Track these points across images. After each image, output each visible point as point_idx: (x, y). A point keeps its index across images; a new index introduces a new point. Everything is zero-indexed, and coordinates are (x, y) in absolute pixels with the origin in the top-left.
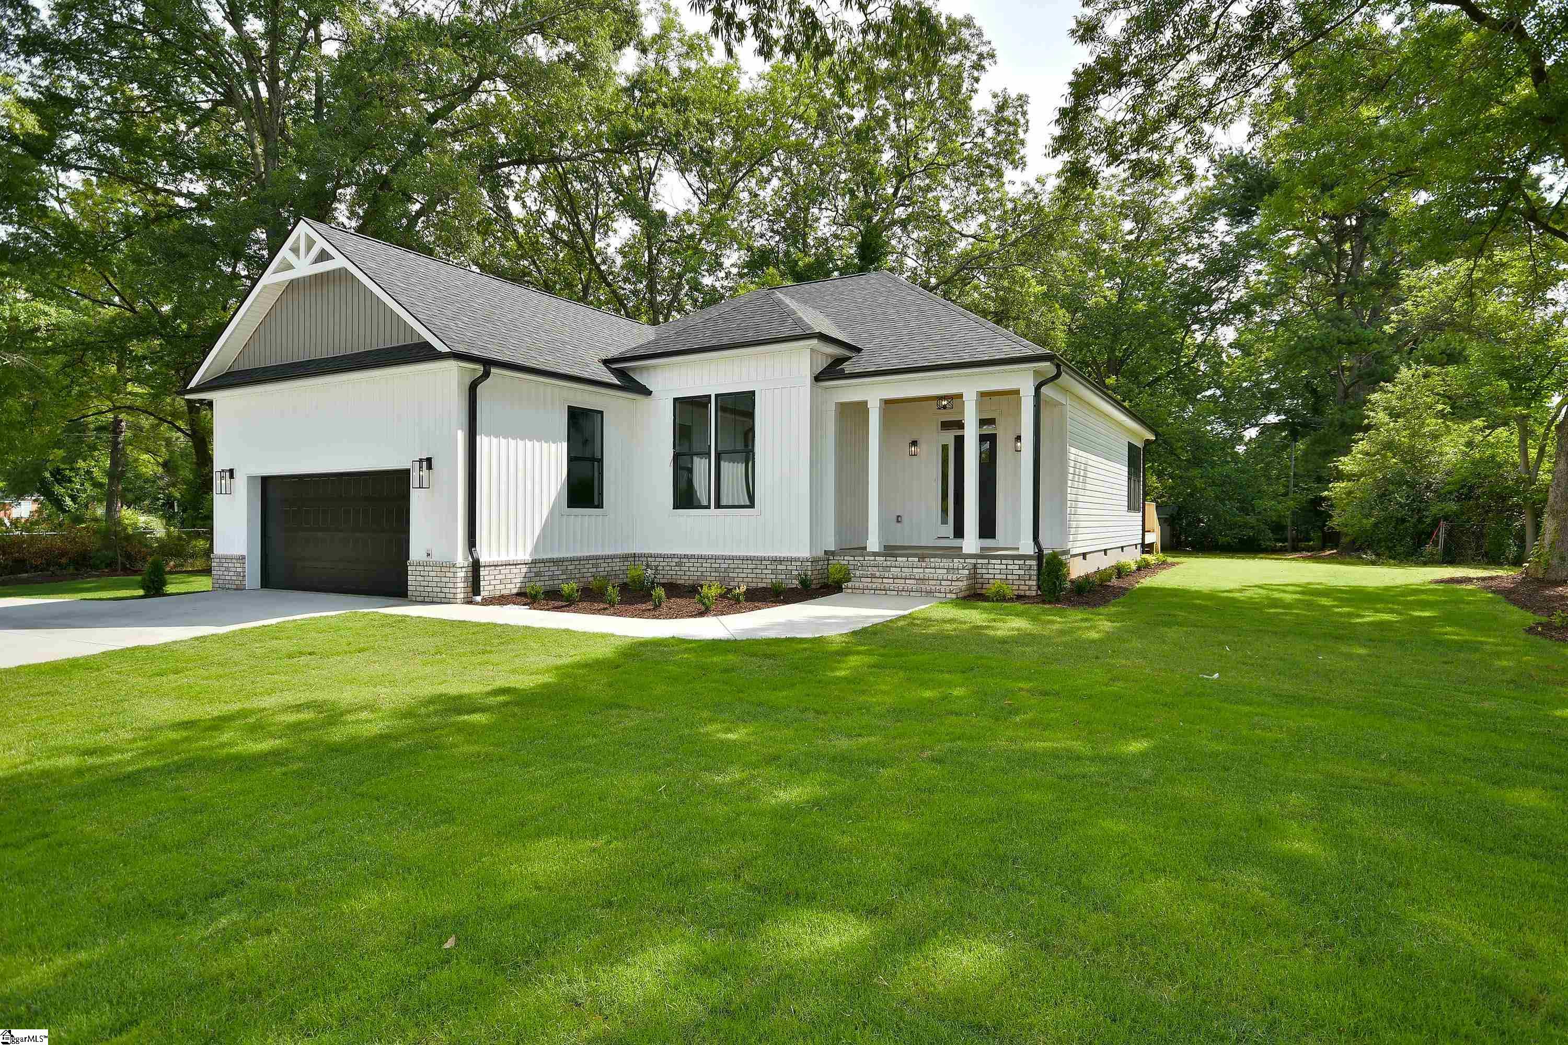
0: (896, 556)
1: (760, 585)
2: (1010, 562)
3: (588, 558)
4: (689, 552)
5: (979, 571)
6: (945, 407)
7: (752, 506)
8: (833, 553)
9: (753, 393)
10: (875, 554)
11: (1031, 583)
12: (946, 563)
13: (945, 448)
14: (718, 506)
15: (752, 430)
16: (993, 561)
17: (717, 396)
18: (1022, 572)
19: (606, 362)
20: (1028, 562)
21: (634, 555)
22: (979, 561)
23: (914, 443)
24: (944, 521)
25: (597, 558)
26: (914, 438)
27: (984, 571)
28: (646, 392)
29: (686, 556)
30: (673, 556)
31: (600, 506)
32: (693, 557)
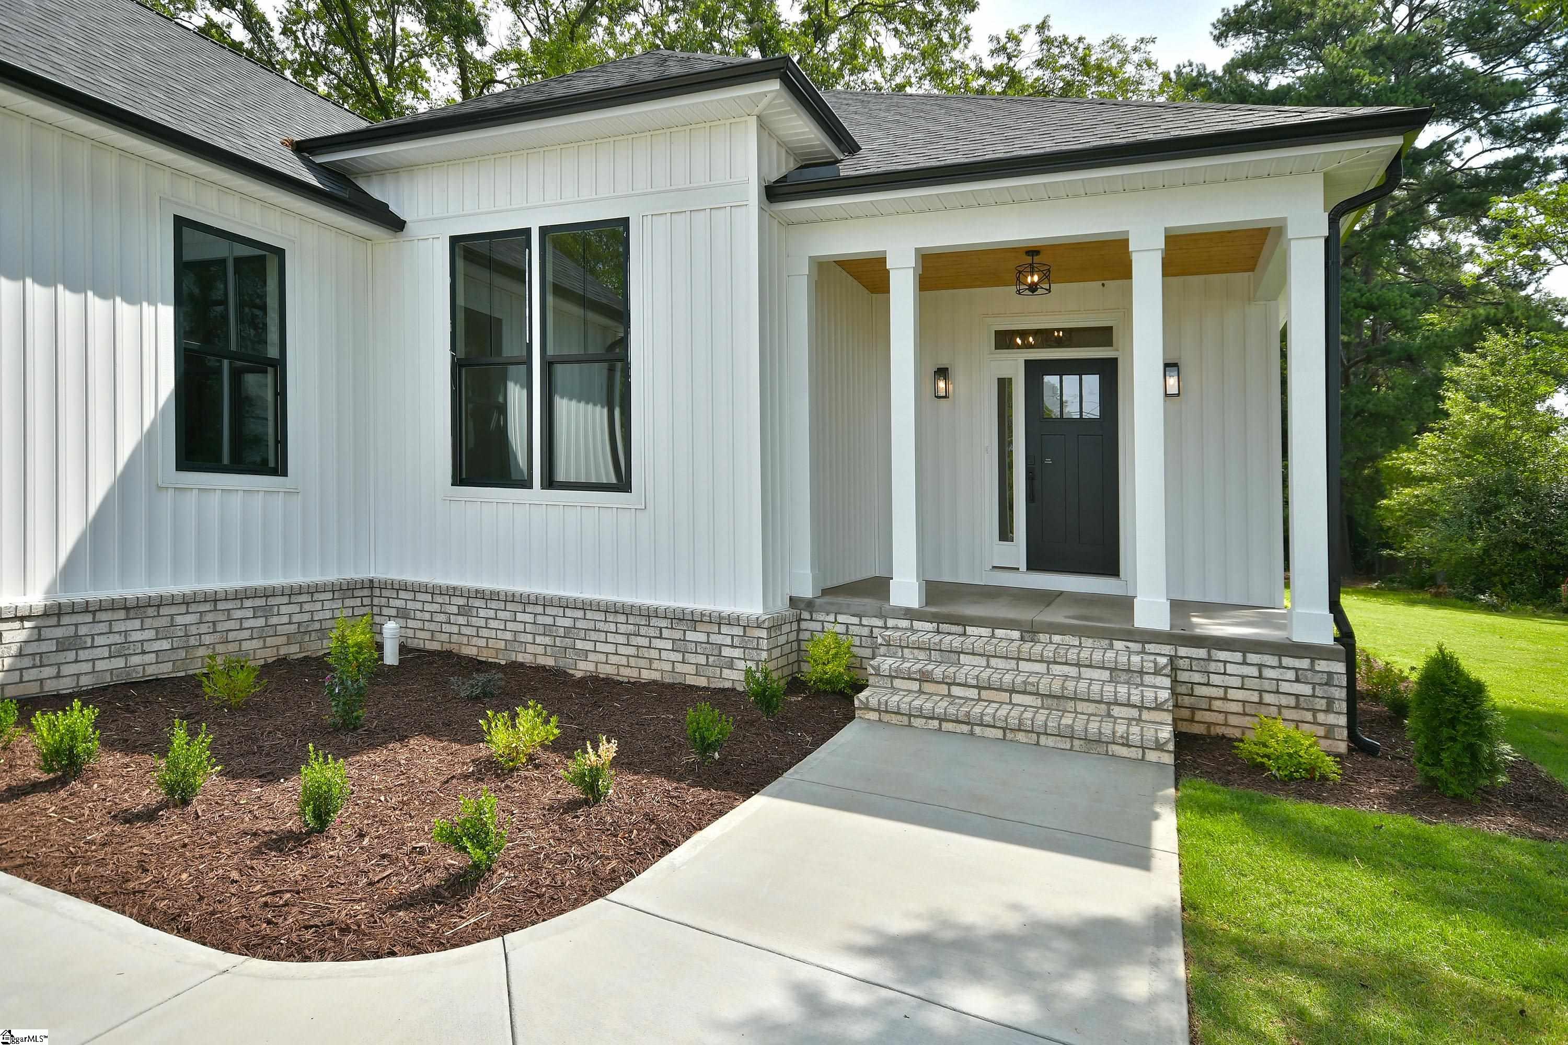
0: (963, 622)
1: (647, 675)
2: (1271, 660)
3: (241, 596)
4: (487, 585)
5: (1183, 676)
6: (1033, 288)
7: (623, 484)
8: (809, 605)
9: (625, 222)
10: (909, 614)
11: (1331, 719)
12: (1091, 649)
13: (1004, 385)
14: (550, 482)
15: (623, 343)
16: (1223, 655)
17: (544, 230)
18: (1306, 689)
19: (303, 148)
20: (1322, 666)
21: (371, 584)
22: (1183, 651)
23: (942, 373)
24: (1006, 533)
25: (268, 593)
26: (943, 362)
27: (1197, 678)
28: (397, 225)
29: (479, 594)
30: (452, 592)
31: (280, 469)
32: (493, 596)
